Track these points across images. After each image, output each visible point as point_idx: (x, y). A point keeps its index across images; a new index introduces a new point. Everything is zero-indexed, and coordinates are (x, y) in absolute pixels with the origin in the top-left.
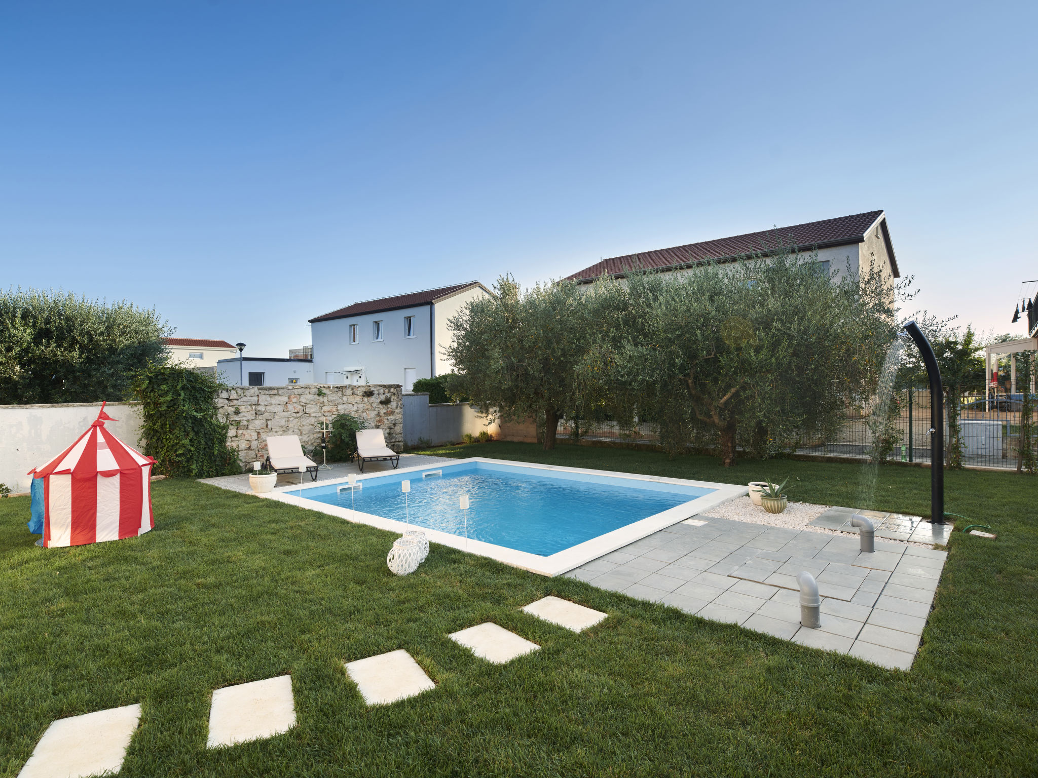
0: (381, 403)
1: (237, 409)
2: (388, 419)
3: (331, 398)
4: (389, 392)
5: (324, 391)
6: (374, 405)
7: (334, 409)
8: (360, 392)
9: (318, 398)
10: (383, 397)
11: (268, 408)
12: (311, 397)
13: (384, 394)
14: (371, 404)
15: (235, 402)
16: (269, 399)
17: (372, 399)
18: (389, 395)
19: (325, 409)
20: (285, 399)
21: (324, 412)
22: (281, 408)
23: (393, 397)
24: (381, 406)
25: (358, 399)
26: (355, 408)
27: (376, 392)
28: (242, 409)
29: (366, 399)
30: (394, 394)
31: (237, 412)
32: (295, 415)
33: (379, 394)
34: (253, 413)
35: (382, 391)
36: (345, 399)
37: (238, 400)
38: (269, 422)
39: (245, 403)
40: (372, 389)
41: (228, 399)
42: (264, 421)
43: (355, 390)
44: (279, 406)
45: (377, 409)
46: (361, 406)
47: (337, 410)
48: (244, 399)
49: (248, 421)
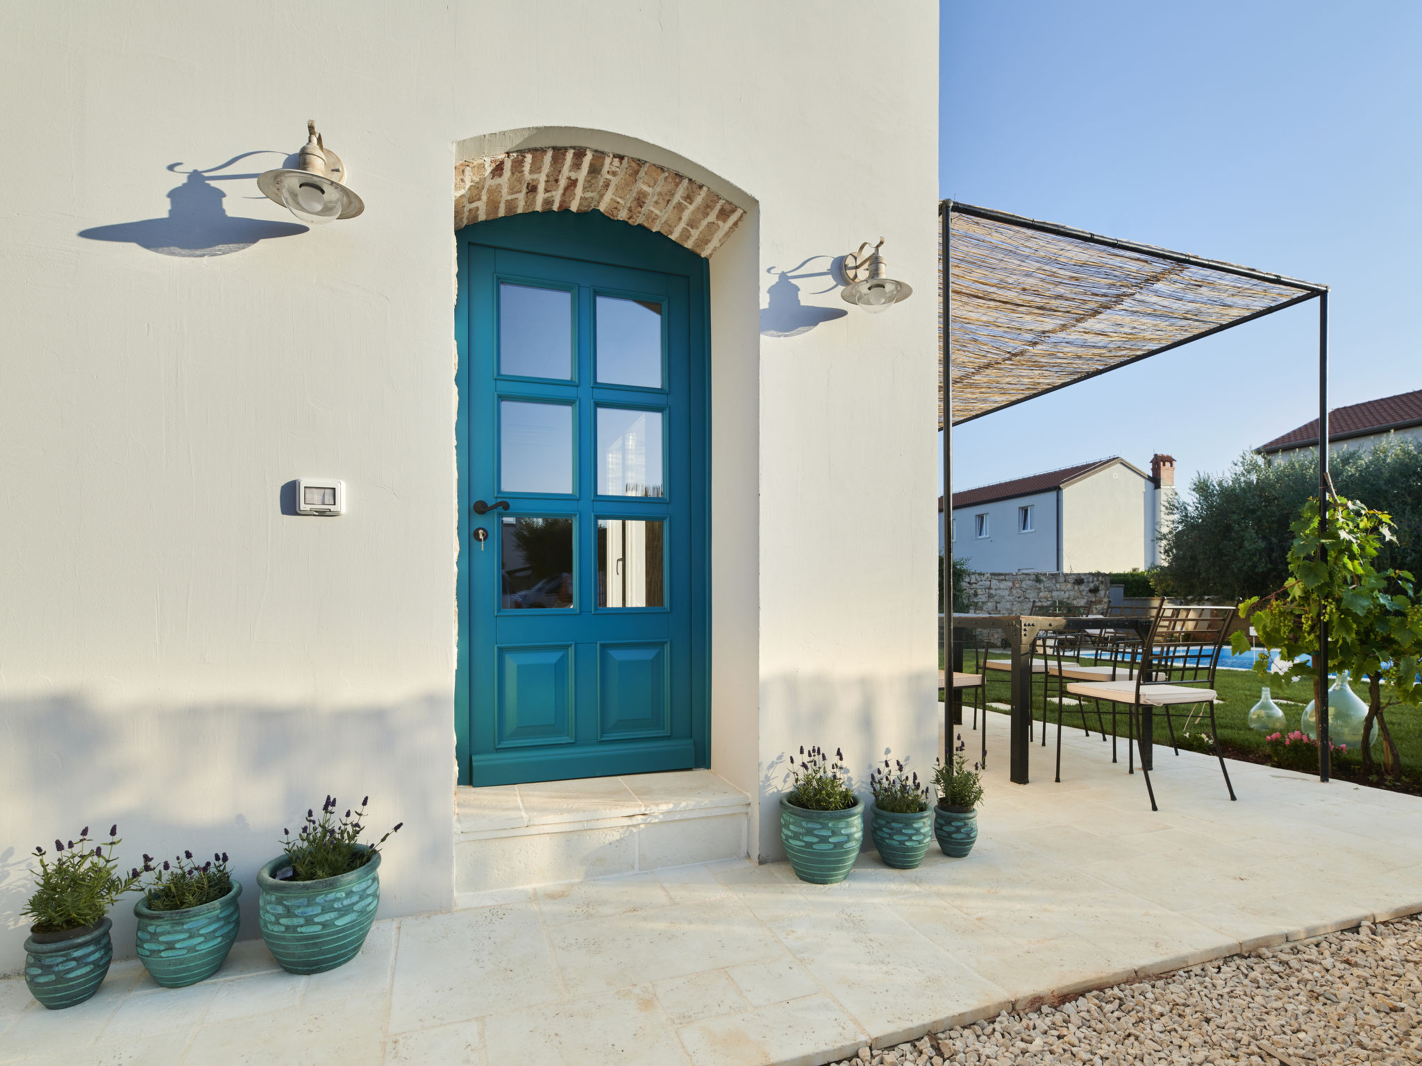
0: (1091, 591)
1: (975, 591)
2: (1096, 608)
3: (1046, 585)
4: (1098, 580)
5: (1042, 578)
6: (1084, 593)
7: (1049, 596)
8: (1071, 580)
9: (1036, 584)
10: (1092, 585)
11: (998, 592)
12: (1029, 583)
13: (1093, 582)
14: (1081, 592)
15: (974, 585)
16: (998, 584)
17: (1082, 587)
18: (1097, 583)
19: (1041, 594)
20: (1010, 584)
21: (1041, 598)
22: (1007, 592)
23: (1101, 585)
24: (1089, 594)
25: (1069, 586)
26: (1067, 595)
27: (1086, 580)
28: (979, 592)
29: (1076, 587)
30: (1102, 582)
31: (976, 595)
32: (1017, 599)
33: (1088, 582)
34: (987, 595)
35: (1091, 579)
36: (1058, 586)
37: (976, 583)
38: (998, 605)
39: (981, 587)
40: (1083, 577)
41: (969, 583)
42: (995, 603)
43: (1067, 578)
44: (1006, 591)
45: (1086, 598)
46: (1072, 593)
47: (1052, 597)
48: (980, 583)
49: (983, 603)
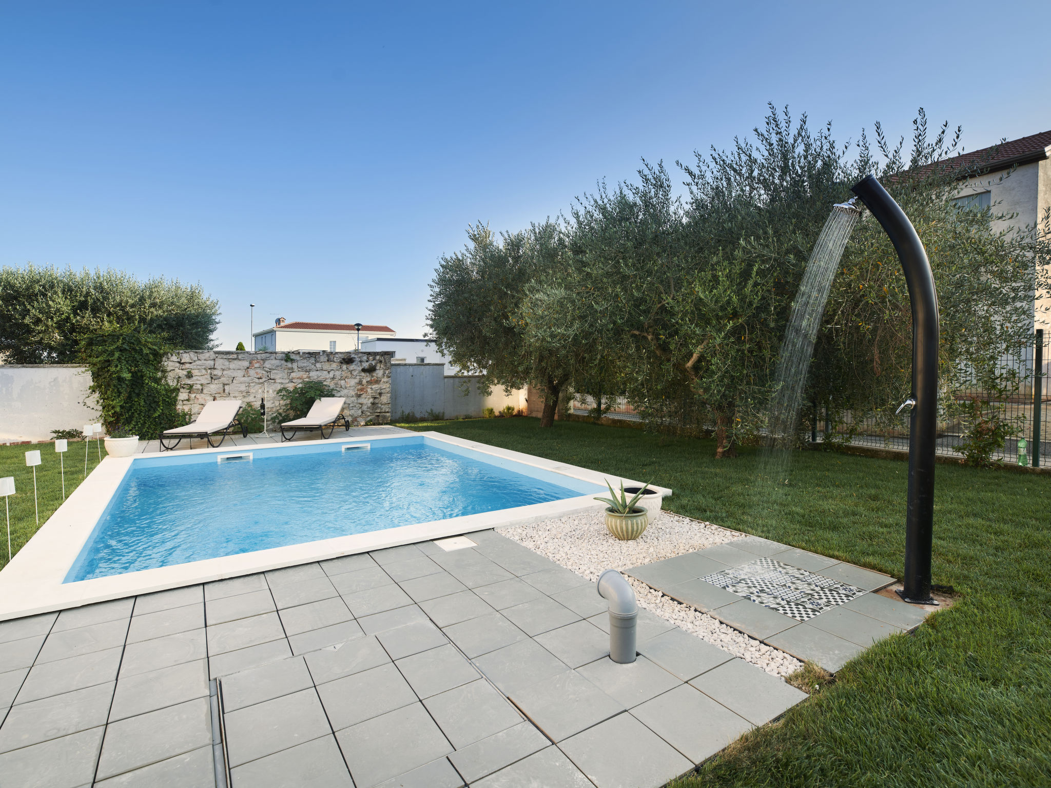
0: (364, 370)
1: (189, 372)
2: (371, 388)
3: (301, 364)
4: (374, 359)
5: (293, 356)
6: (355, 373)
7: (305, 376)
8: (337, 359)
9: (285, 364)
10: (366, 365)
11: (225, 372)
12: (277, 362)
13: (367, 361)
14: (351, 372)
15: (187, 366)
16: (227, 363)
17: (352, 367)
18: (373, 363)
19: (293, 375)
20: (246, 364)
21: (293, 378)
22: (241, 373)
23: (379, 365)
24: (363, 374)
25: (334, 366)
26: (331, 375)
27: (358, 359)
28: (195, 372)
29: (344, 367)
30: (381, 362)
31: (189, 375)
32: (257, 380)
33: (361, 362)
34: (208, 377)
35: (365, 358)
36: (318, 365)
37: (190, 363)
38: (226, 387)
39: (199, 367)
40: (353, 356)
41: (179, 362)
42: (221, 386)
43: (331, 357)
44: (239, 371)
45: (358, 377)
46: (338, 373)
47: (309, 377)
48: (198, 363)
49: (202, 385)
